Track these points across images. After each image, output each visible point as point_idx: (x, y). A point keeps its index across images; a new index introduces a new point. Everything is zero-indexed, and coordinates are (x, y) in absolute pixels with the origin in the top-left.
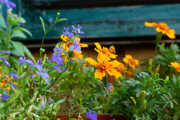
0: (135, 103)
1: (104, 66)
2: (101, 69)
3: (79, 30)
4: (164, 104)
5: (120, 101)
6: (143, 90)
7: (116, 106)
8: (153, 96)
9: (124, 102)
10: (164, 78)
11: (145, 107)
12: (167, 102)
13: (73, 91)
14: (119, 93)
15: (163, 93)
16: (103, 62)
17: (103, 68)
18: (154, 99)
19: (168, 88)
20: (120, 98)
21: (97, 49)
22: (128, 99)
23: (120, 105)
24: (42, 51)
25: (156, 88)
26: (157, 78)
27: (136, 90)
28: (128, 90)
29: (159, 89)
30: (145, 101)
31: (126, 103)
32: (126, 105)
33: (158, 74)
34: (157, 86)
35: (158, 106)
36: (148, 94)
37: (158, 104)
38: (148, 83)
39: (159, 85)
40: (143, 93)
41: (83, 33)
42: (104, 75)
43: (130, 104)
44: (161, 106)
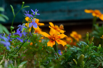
0: (76, 63)
1: (54, 38)
2: (52, 39)
3: (36, 12)
4: (97, 64)
5: (66, 62)
6: (82, 54)
7: (63, 66)
8: (90, 58)
9: (69, 63)
10: (98, 46)
11: (84, 66)
12: (100, 63)
13: (35, 56)
14: (65, 57)
15: (97, 56)
16: (54, 35)
17: (54, 39)
18: (91, 61)
19: (101, 52)
20: (66, 60)
21: (51, 26)
22: (72, 61)
23: (66, 65)
24: (12, 28)
25: (91, 53)
26: (93, 46)
27: (77, 55)
28: (72, 54)
29: (94, 53)
30: (84, 62)
31: (70, 64)
32: (70, 65)
33: (93, 43)
34: (92, 51)
35: (93, 65)
36: (86, 57)
37: (93, 64)
38: (86, 49)
39: (94, 51)
40: (82, 56)
41: (39, 14)
42: (54, 44)
43: (73, 64)
44: (96, 65)
